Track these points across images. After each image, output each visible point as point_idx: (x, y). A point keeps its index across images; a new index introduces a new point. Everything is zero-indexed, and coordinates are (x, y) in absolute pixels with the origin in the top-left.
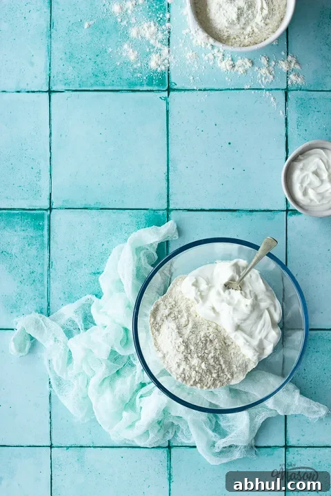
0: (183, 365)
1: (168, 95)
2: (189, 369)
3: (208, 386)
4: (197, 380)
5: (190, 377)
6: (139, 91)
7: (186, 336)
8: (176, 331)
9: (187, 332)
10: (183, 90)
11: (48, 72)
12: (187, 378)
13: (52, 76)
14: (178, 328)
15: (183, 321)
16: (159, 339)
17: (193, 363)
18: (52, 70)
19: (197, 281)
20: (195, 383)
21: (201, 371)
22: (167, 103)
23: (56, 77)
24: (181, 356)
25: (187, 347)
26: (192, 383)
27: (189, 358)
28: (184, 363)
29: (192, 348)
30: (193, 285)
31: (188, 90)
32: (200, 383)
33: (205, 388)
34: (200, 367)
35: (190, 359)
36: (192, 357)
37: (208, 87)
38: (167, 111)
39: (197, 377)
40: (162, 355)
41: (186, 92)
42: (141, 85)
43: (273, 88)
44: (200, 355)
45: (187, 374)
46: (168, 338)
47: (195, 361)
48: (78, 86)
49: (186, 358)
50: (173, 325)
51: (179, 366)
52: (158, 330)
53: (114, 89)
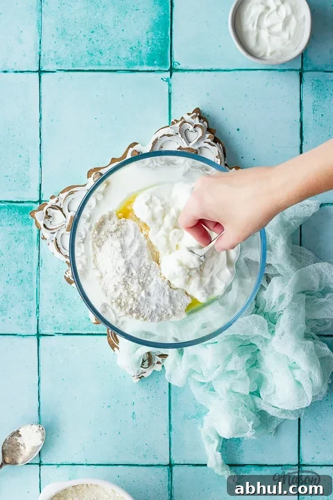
0: (121, 289)
1: (171, 75)
2: (126, 295)
3: (145, 317)
4: (134, 309)
5: (126, 304)
6: (138, 71)
7: (129, 258)
8: (120, 250)
9: (131, 254)
10: (187, 70)
11: (38, 50)
12: (123, 304)
13: (42, 54)
14: (122, 247)
15: (128, 240)
16: (100, 256)
17: (132, 289)
18: (42, 48)
19: (151, 200)
20: (131, 312)
21: (139, 299)
22: (170, 85)
23: (46, 55)
24: (119, 279)
25: (128, 270)
26: (127, 310)
27: (129, 282)
28: (122, 287)
29: (134, 272)
30: (147, 204)
31: (192, 70)
32: (136, 313)
33: (141, 319)
34: (139, 295)
35: (130, 284)
36: (132, 282)
37: (214, 67)
38: (170, 94)
39: (134, 305)
40: (99, 275)
41: (191, 72)
42: (142, 64)
43: (287, 68)
44: (141, 281)
45: (124, 300)
46: (110, 257)
47: (134, 287)
48: (71, 65)
49: (125, 282)
50: (117, 244)
51: (116, 289)
52: (99, 247)
53: (110, 69)
